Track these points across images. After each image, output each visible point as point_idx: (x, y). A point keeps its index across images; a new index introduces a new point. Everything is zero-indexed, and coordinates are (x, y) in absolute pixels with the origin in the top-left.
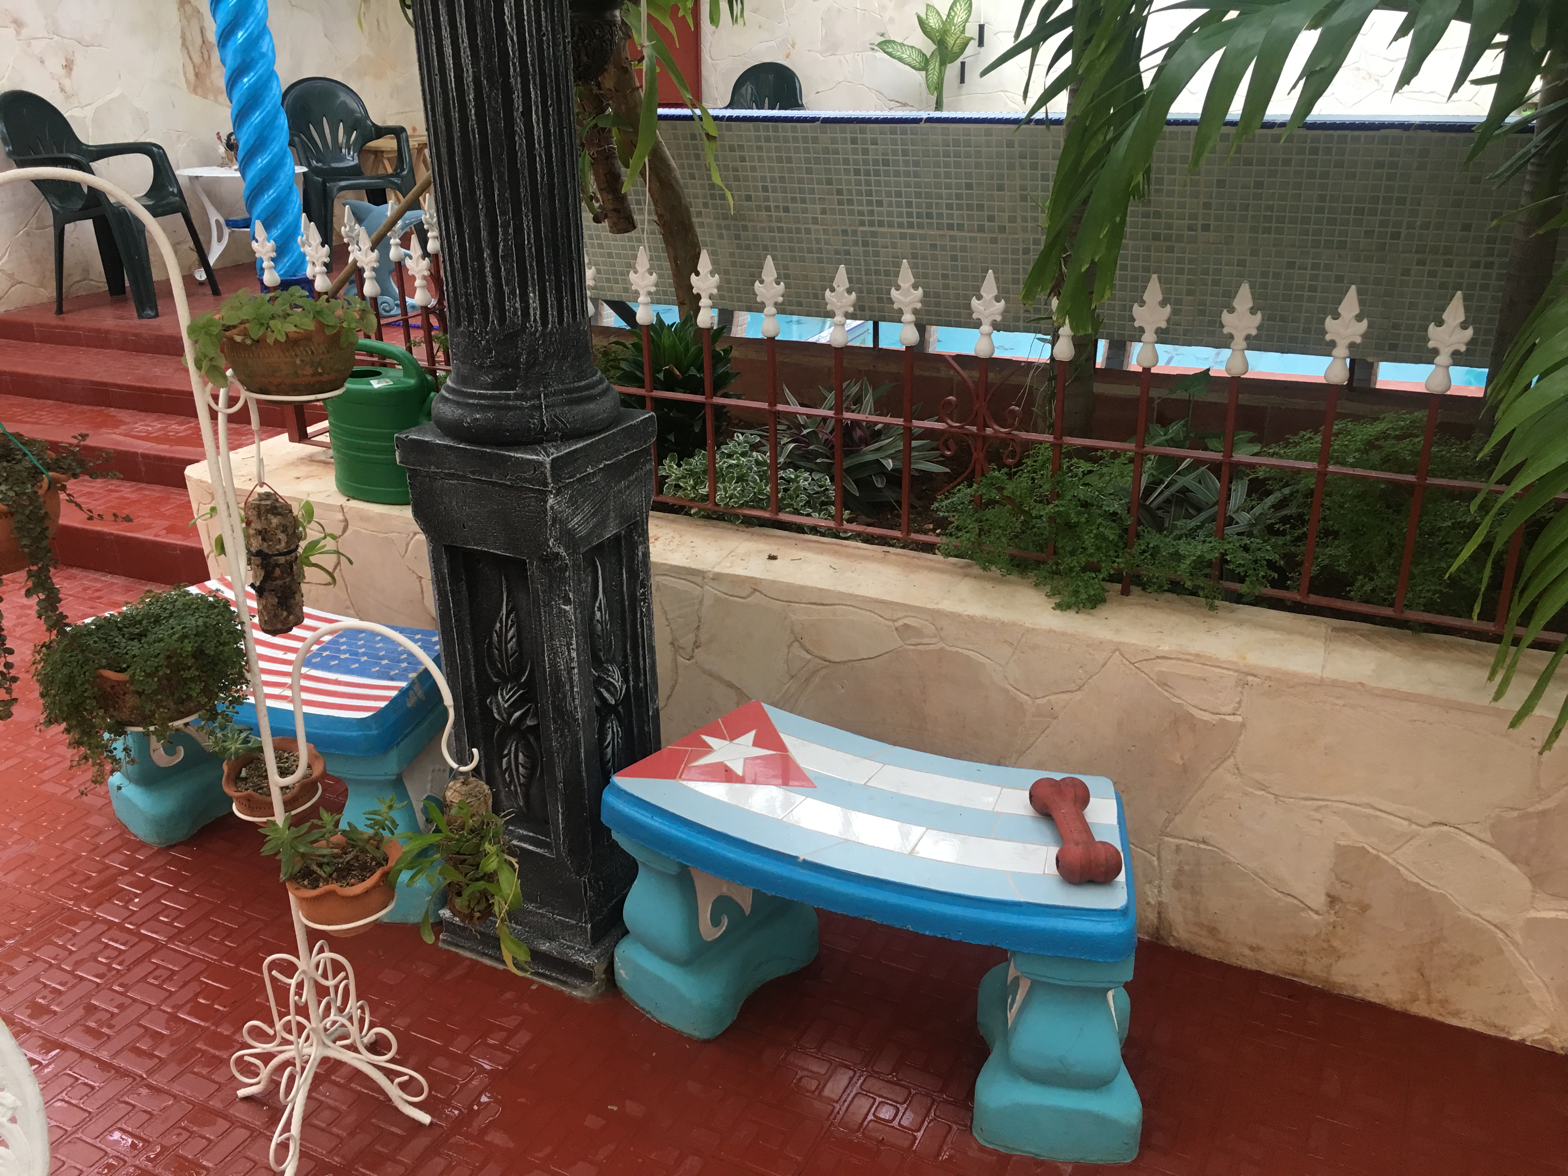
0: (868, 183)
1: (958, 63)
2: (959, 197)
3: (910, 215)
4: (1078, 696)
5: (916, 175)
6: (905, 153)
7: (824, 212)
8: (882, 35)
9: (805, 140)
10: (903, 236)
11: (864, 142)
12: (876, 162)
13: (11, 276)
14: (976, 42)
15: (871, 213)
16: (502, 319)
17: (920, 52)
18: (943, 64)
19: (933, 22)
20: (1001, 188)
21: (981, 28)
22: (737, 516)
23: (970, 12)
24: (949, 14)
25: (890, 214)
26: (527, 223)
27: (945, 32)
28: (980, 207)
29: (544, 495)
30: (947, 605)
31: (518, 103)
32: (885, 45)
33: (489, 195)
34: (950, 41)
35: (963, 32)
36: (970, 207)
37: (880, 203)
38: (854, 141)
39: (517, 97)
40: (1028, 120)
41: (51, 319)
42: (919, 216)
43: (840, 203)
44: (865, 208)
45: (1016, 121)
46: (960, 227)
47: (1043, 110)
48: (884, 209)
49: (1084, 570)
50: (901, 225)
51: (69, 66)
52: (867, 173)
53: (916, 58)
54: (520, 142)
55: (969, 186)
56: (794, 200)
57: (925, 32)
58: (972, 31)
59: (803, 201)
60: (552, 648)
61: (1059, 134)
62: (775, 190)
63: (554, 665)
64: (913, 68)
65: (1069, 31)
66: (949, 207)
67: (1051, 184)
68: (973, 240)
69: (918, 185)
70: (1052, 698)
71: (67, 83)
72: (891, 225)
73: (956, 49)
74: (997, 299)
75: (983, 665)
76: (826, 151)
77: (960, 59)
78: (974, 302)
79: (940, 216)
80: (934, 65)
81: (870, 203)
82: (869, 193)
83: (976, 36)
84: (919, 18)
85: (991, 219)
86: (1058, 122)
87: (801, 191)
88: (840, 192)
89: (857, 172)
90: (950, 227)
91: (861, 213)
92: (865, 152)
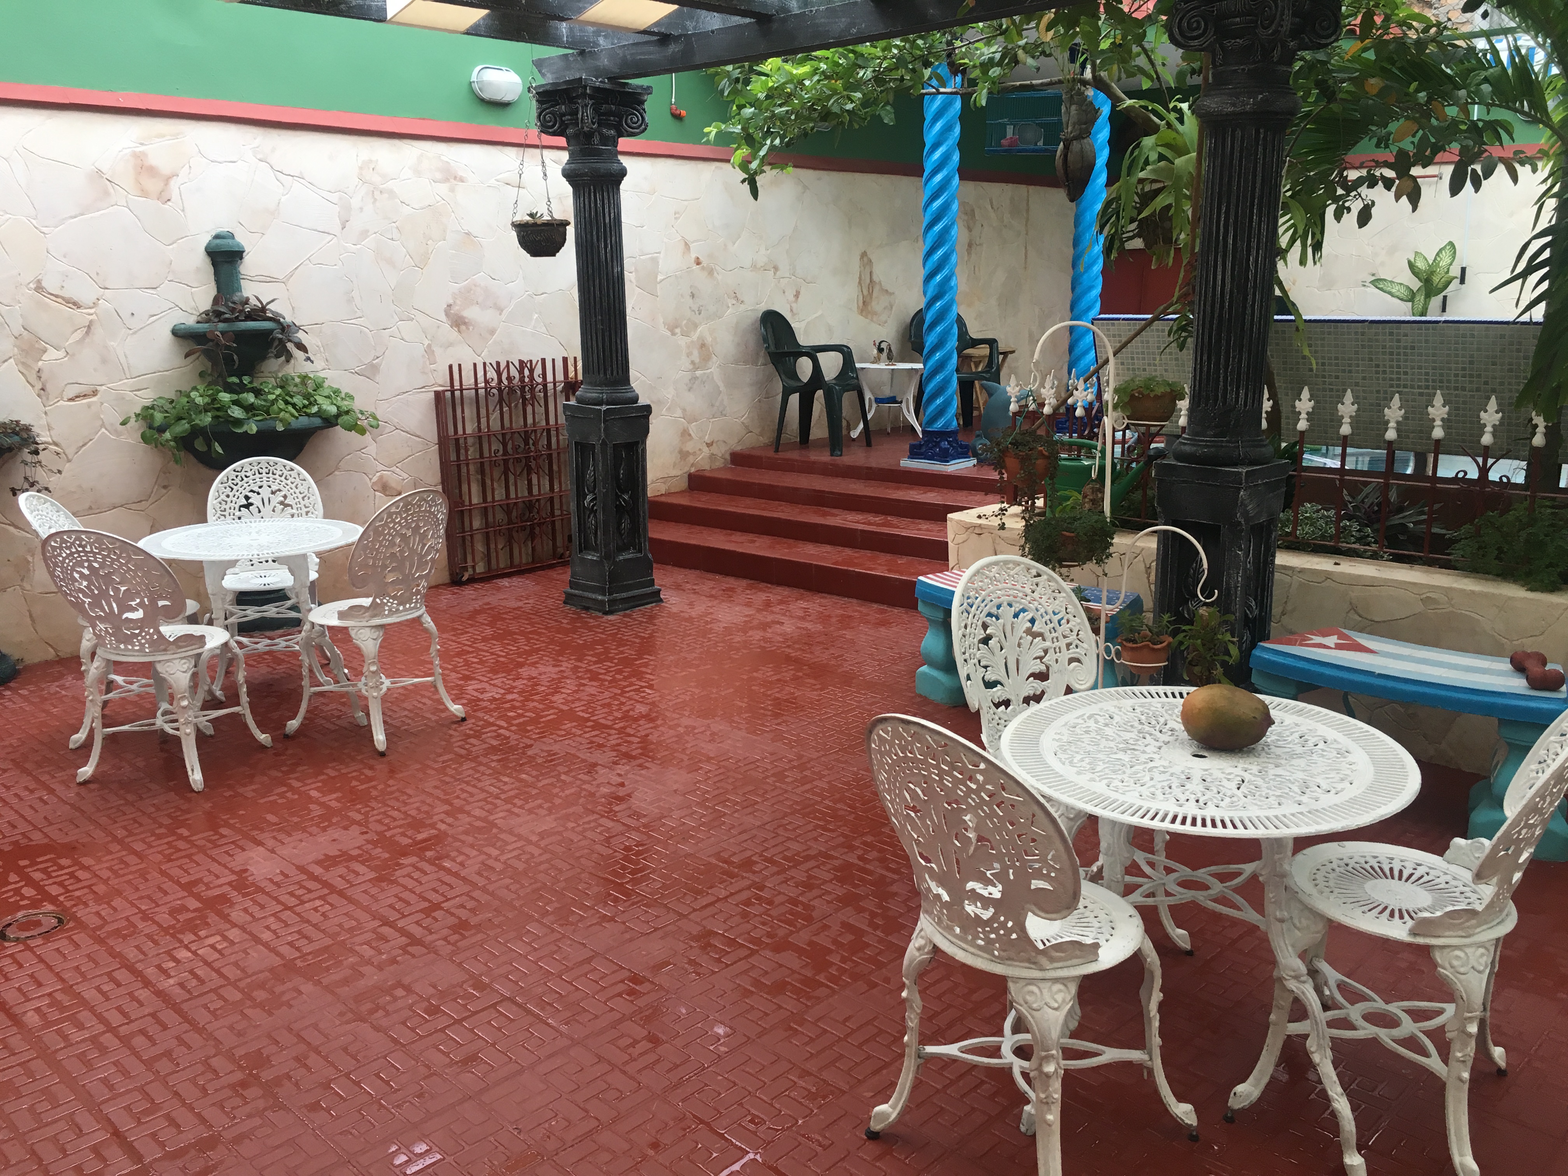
0: (1398, 360)
1: (1441, 296)
2: (1464, 369)
3: (1427, 380)
4: (1541, 638)
5: (1434, 355)
6: (1427, 341)
7: (1364, 378)
8: (1373, 275)
9: (1356, 333)
10: (1421, 394)
11: (1398, 334)
12: (1406, 348)
13: (747, 427)
14: (1458, 281)
15: (1399, 379)
16: (1225, 403)
17: (1408, 288)
18: (1428, 296)
19: (1421, 264)
20: (1494, 364)
21: (1463, 270)
22: (1309, 545)
23: (1454, 258)
24: (1435, 259)
25: (1413, 380)
26: (1245, 356)
27: (1431, 272)
28: (1479, 376)
29: (1239, 489)
30: (1455, 585)
31: (1250, 302)
32: (1377, 282)
33: (1228, 344)
34: (1436, 279)
35: (1448, 272)
36: (1471, 376)
37: (1406, 373)
38: (1391, 334)
39: (1250, 297)
40: (1514, 323)
41: (771, 453)
42: (1434, 381)
43: (1377, 372)
44: (1394, 376)
45: (1507, 323)
46: (1463, 389)
47: (1528, 313)
48: (1409, 377)
49: (1547, 567)
50: (1419, 387)
51: (797, 295)
52: (1398, 354)
53: (1403, 292)
54: (1248, 318)
55: (1471, 363)
56: (1344, 371)
57: (1414, 273)
58: (1455, 271)
59: (1350, 371)
60: (1228, 574)
61: (1539, 329)
62: (1330, 364)
63: (1228, 583)
64: (1402, 300)
65: (1547, 269)
66: (1456, 375)
67: (1531, 361)
68: (1473, 397)
69: (1434, 362)
70: (1524, 640)
71: (794, 305)
72: (1412, 387)
73: (1440, 286)
74: (1497, 412)
75: (1478, 620)
76: (1370, 340)
77: (1443, 294)
78: (1482, 414)
79: (1449, 381)
80: (1420, 299)
81: (1398, 373)
82: (1399, 367)
83: (1459, 275)
84: (1410, 263)
85: (1486, 383)
86: (1537, 323)
87: (1350, 365)
88: (1378, 366)
89: (1391, 354)
90: (1456, 389)
91: (1391, 379)
92: (1399, 341)
